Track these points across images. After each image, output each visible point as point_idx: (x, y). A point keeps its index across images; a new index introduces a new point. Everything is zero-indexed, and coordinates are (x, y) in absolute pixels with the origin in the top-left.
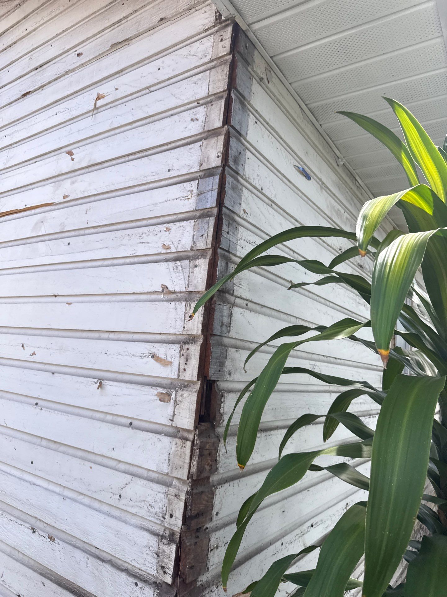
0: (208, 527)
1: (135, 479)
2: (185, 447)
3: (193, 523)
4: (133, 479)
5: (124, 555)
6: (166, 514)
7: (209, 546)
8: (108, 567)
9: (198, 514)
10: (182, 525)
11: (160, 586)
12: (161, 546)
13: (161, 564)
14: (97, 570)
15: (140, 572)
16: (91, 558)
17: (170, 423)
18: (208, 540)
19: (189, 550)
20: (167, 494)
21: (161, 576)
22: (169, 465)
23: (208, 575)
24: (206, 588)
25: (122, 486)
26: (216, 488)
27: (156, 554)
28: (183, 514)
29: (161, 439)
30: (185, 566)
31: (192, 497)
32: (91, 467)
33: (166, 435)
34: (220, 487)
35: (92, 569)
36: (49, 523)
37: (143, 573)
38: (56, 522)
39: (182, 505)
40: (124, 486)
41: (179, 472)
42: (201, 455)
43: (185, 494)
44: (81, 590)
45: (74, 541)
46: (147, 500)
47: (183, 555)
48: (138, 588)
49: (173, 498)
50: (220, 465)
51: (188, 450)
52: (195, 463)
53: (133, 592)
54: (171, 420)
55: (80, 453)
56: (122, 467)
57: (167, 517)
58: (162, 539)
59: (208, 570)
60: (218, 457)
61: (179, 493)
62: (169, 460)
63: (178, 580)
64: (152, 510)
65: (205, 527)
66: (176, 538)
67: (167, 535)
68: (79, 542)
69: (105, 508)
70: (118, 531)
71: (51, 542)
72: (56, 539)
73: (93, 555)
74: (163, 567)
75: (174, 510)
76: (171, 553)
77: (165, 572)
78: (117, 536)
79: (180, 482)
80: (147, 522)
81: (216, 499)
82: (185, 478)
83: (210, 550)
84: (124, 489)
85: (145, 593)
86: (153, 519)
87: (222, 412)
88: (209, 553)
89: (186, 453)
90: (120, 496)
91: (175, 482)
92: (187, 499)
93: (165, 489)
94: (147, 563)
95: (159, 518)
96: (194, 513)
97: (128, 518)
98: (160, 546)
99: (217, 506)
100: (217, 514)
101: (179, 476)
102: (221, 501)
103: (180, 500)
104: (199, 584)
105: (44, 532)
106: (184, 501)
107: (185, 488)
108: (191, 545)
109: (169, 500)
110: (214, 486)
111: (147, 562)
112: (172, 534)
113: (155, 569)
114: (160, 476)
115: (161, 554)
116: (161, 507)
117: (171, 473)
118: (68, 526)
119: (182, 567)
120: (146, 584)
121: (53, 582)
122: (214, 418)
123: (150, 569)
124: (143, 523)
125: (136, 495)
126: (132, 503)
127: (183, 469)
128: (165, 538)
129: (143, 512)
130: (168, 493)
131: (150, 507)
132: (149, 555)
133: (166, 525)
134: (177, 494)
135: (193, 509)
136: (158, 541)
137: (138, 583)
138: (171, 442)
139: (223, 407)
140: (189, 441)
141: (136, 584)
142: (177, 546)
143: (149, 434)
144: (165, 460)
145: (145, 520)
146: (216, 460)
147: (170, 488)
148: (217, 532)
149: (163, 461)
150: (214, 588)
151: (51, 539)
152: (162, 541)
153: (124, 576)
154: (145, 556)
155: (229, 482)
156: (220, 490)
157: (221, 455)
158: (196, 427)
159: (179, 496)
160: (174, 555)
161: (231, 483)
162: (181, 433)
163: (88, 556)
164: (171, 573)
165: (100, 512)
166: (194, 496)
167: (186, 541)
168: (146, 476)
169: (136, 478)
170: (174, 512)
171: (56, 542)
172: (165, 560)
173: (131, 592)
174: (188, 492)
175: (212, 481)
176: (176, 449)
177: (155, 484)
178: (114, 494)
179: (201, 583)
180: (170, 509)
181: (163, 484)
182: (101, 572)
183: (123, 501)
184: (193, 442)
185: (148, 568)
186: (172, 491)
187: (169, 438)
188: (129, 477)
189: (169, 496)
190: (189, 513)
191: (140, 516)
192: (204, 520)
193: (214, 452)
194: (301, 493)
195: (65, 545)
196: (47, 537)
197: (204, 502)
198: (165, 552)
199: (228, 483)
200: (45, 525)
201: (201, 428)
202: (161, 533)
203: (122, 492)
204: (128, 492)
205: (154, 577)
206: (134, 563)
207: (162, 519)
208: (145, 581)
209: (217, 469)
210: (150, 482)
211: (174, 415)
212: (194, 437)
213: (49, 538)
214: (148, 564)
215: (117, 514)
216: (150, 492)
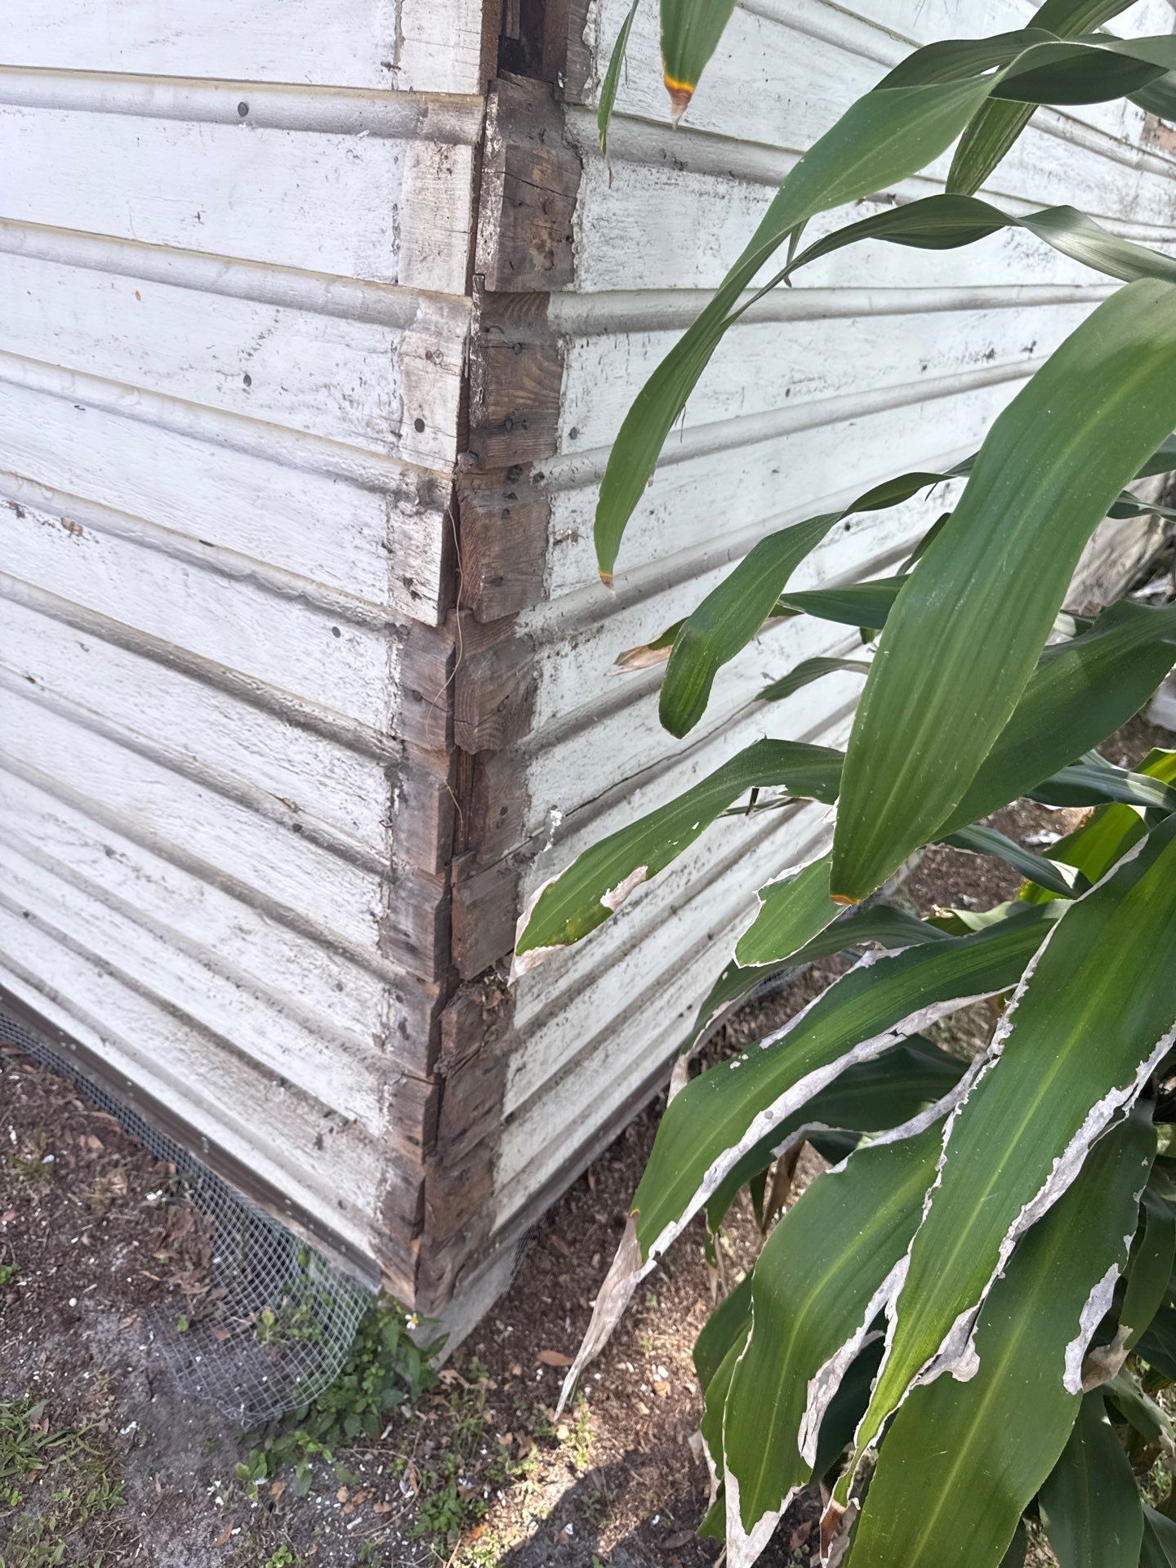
0: (546, 473)
1: (286, 315)
2: (450, 171)
3: (496, 445)
4: (281, 316)
5: (288, 557)
6: (401, 421)
7: (550, 530)
8: (249, 591)
9: (508, 418)
10: (459, 451)
11: (405, 632)
12: (397, 521)
13: (401, 573)
14: (218, 601)
15: (342, 600)
16: (192, 570)
17: (384, 81)
18: (545, 512)
19: (486, 528)
20: (400, 355)
21: (404, 607)
22: (396, 249)
23: (548, 614)
24: (541, 644)
25: (248, 343)
26: (569, 343)
27: (383, 546)
28: (459, 416)
29: (359, 151)
30: (475, 577)
31: (486, 356)
32: (137, 294)
33: (374, 134)
34: (584, 341)
35: (204, 599)
36: (55, 485)
37: (352, 604)
38: (75, 480)
39: (453, 385)
40: (253, 344)
41: (437, 271)
42: (512, 201)
43: (460, 348)
44: (188, 657)
45: (137, 530)
46: (334, 382)
47: (467, 545)
48: (341, 639)
49: (420, 363)
50: (583, 260)
51: (462, 183)
52: (490, 229)
53: (329, 651)
54: (389, 66)
55: (94, 252)
56: (240, 278)
57: (407, 429)
58: (397, 500)
59: (547, 598)
60: (576, 229)
61: (438, 344)
62: (396, 229)
63: (457, 616)
64: (354, 413)
65: (534, 472)
66: (441, 497)
67: (412, 489)
68: (151, 532)
69: (211, 425)
70: (257, 489)
71: (74, 537)
72: (86, 529)
73: (200, 562)
74: (408, 582)
75: (426, 407)
76: (428, 541)
77: (415, 595)
78: (259, 502)
79: (441, 309)
80: (346, 453)
81: (571, 383)
82: (458, 287)
83: (551, 540)
84: (256, 354)
85: (362, 651)
86: (361, 442)
87: (592, 41)
88: (550, 549)
89: (458, 193)
90: (247, 380)
91: (425, 311)
92: (467, 364)
93: (390, 337)
94: (358, 573)
95: (380, 436)
96: (496, 412)
97: (285, 446)
98: (392, 522)
99: (573, 409)
100: (574, 434)
101: (433, 286)
102: (587, 392)
103: (445, 367)
104: (520, 632)
105: (47, 512)
106: (458, 371)
107: (462, 327)
108: (490, 515)
109: (408, 374)
110: (563, 336)
111: (360, 572)
112: (428, 487)
113: (386, 588)
114: (372, 296)
115: (397, 546)
116: (384, 398)
117: (408, 277)
118: (111, 489)
119: (465, 578)
120: (363, 629)
121: (109, 641)
122: (561, 63)
123: (370, 589)
124: (334, 460)
125: (296, 370)
126: (288, 398)
127: (449, 255)
128: (407, 497)
129: (328, 424)
130: (404, 348)
131: (346, 404)
132: (362, 549)
133: (406, 457)
134: (433, 349)
135: (491, 399)
136: (384, 507)
137: (341, 628)
138: (396, 159)
139: (595, 21)
140: (466, 142)
141: (336, 632)
142: (447, 518)
143: (314, 136)
144: (383, 232)
145: (337, 450)
146: (570, 239)
147: (407, 333)
148: (573, 493)
149: (374, 237)
150: (565, 647)
151: (71, 528)
152: (396, 507)
153: (296, 612)
154: (353, 555)
155: (614, 332)
156: (583, 352)
157: (587, 225)
158: (488, 87)
159: (440, 354)
160: (440, 545)
161: (622, 337)
162: (432, 118)
163: (185, 566)
164: (436, 596)
165: (195, 438)
166: (492, 352)
167: (475, 502)
168: (321, 301)
169: (288, 310)
170: (427, 413)
171: (89, 537)
172: (413, 562)
173: (323, 652)
174: (471, 339)
175: (557, 317)
176: (419, 184)
177: (358, 324)
178: (226, 375)
179: (527, 630)
180: (415, 405)
181: (382, 323)
182: (231, 606)
183: (261, 394)
184: (479, 149)
185: (364, 588)
186: (416, 340)
187: (389, 142)
188: (266, 312)
189: (406, 359)
190: (479, 414)
191: (320, 438)
192: (530, 442)
193: (560, 204)
194: (829, 427)
195: (115, 541)
196: (58, 525)
197: (530, 384)
198: (410, 539)
199: (612, 337)
200: (49, 494)
201: (510, 93)
202: (393, 485)
203: (250, 363)
204: (272, 362)
205: (384, 610)
206: (320, 577)
207: (391, 438)
208: (362, 623)
209: (573, 271)
210: (336, 319)
211: (400, 40)
212: (484, 129)
213: (65, 526)
214: (362, 576)
215: (247, 440)
216: (340, 353)
